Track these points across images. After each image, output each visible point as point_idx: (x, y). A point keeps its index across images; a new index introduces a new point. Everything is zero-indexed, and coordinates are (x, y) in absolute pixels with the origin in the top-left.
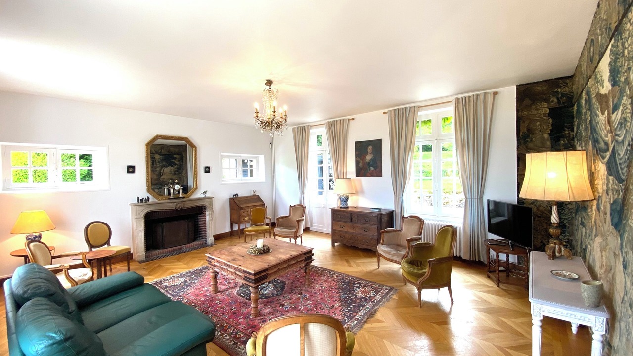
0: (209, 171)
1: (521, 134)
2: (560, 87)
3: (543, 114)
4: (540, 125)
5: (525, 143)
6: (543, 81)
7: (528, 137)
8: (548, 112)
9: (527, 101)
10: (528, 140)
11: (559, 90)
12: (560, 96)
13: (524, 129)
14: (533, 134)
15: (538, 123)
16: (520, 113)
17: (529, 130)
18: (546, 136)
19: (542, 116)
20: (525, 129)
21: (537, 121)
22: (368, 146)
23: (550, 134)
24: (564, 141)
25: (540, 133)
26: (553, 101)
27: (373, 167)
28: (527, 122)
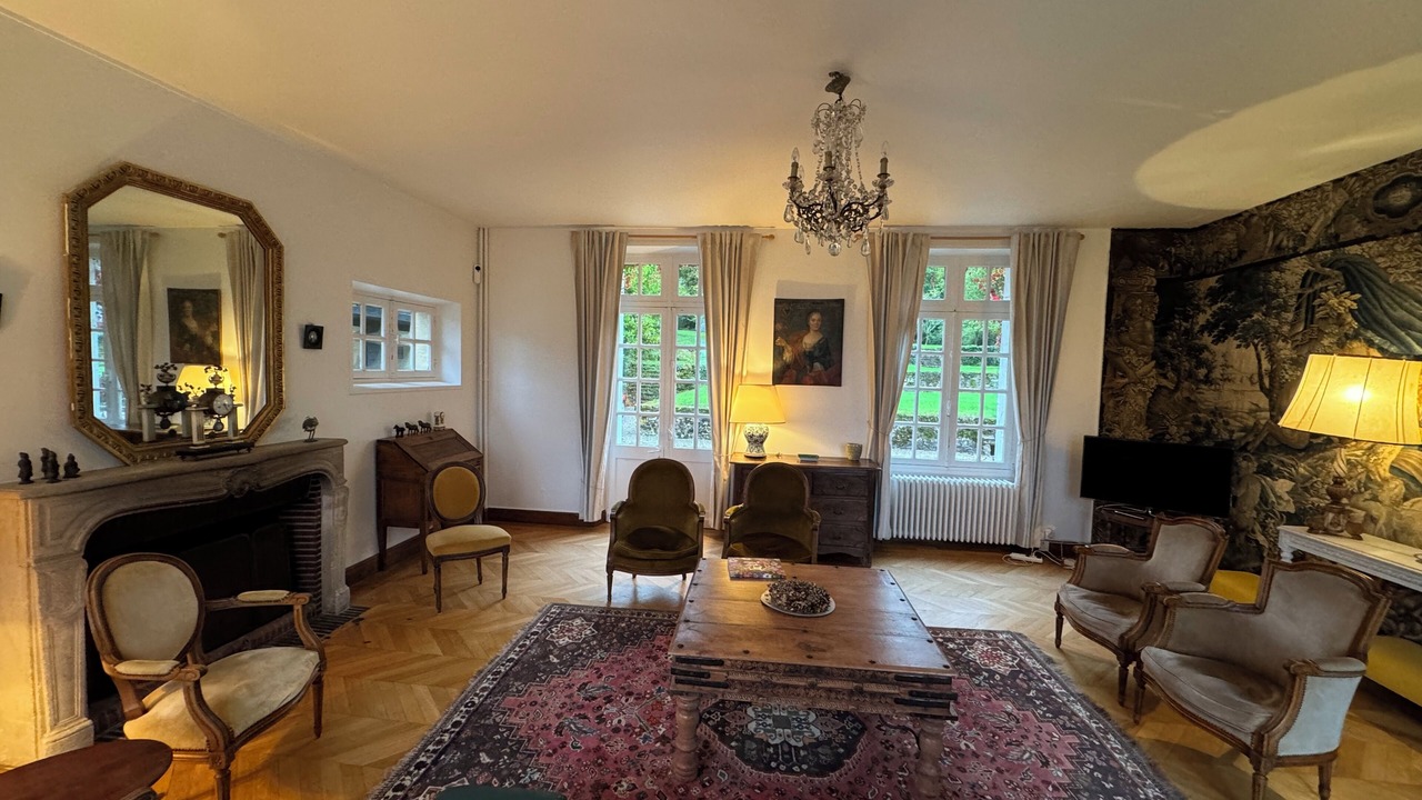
0: (317, 345)
1: (1113, 317)
2: (1174, 245)
3: (1148, 287)
4: (1141, 305)
5: (1118, 334)
6: (1152, 230)
7: (1123, 324)
8: (1154, 285)
9: (1126, 261)
10: (1123, 328)
11: (1173, 250)
12: (1173, 259)
13: (1117, 309)
14: (1131, 319)
15: (1139, 301)
16: (1114, 280)
17: (1125, 311)
18: (1149, 325)
19: (1146, 289)
20: (1120, 308)
21: (1139, 297)
22: (809, 313)
23: (1154, 323)
24: (1172, 336)
25: (1142, 319)
26: (1163, 267)
27: (821, 363)
28: (1123, 297)
